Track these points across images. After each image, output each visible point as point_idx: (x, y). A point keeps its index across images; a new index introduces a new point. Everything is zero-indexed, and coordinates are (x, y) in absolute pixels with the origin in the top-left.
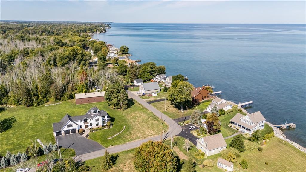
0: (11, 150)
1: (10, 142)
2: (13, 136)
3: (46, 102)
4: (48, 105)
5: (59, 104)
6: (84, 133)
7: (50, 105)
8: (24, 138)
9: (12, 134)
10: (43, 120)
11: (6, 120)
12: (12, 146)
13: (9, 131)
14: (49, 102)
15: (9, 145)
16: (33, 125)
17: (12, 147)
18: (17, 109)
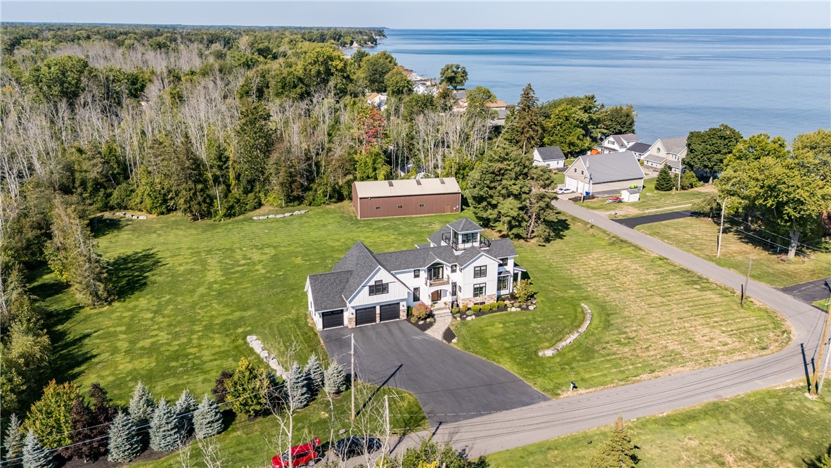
0: (149, 378)
1: (141, 344)
2: (152, 319)
3: (255, 208)
4: (261, 218)
5: (301, 216)
6: (431, 324)
7: (270, 216)
8: (197, 328)
9: (148, 310)
10: (254, 264)
11: (126, 260)
12: (153, 359)
13: (137, 299)
14: (264, 209)
15: (141, 356)
16: (223, 283)
17: (154, 364)
18: (162, 227)
